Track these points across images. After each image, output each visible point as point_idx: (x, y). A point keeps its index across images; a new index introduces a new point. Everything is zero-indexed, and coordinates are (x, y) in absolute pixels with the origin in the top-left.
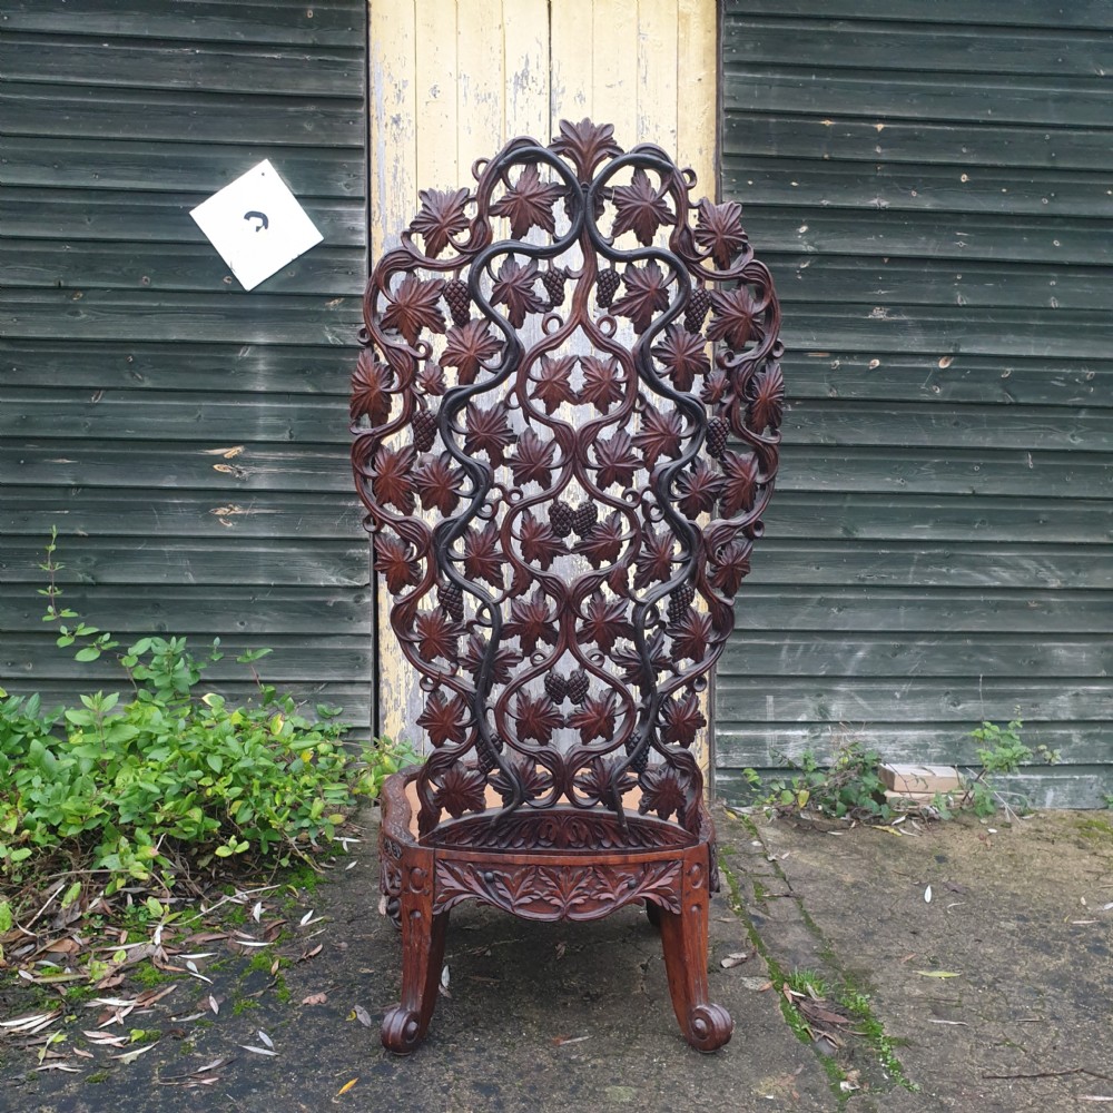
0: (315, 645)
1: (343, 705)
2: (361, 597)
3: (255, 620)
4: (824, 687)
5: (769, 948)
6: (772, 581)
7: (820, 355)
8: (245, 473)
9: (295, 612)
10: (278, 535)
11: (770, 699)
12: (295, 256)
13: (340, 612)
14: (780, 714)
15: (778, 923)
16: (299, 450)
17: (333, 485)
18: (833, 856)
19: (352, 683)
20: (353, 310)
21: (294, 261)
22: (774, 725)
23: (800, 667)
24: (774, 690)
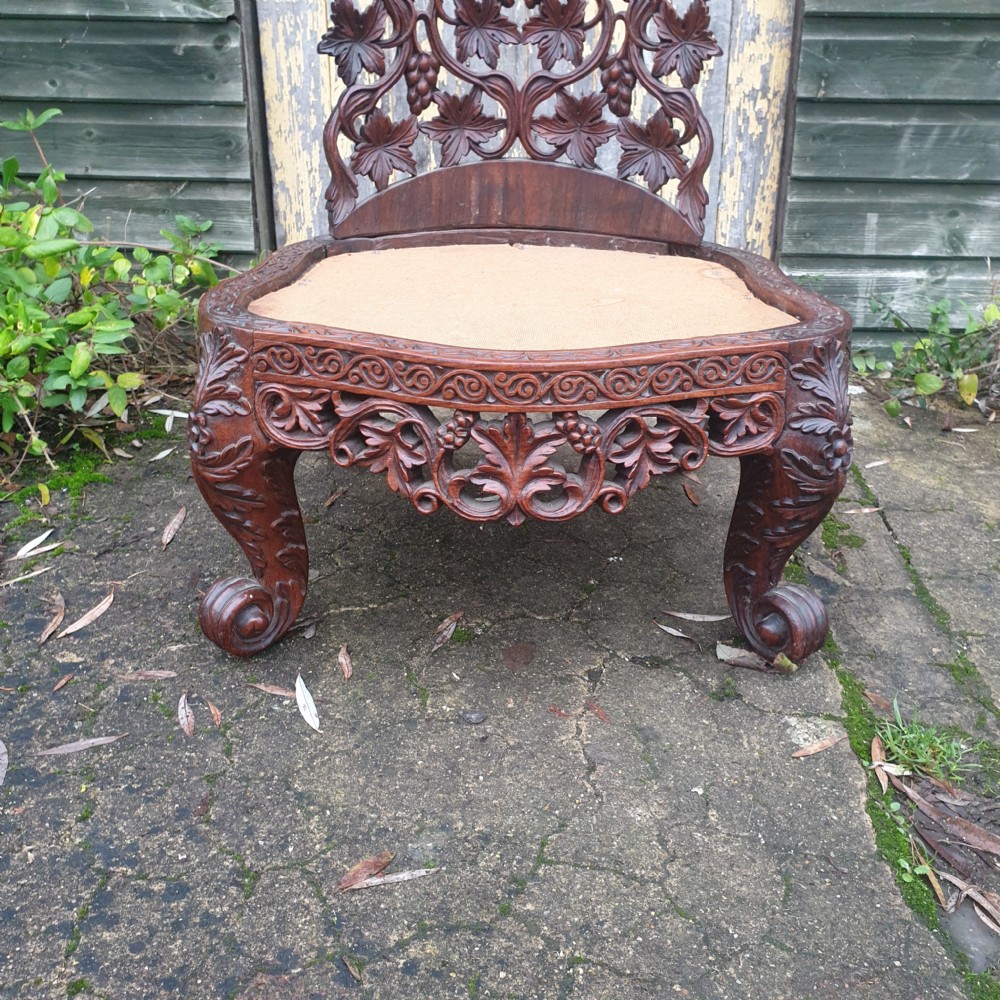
0: (165, 120)
1: (213, 216)
2: (224, 39)
3: (71, 77)
4: (963, 201)
5: (845, 649)
9: (128, 64)
11: (873, 219)
13: (196, 66)
14: (885, 244)
15: (864, 594)
18: (961, 468)
19: (223, 183)
22: (873, 263)
23: (929, 166)
24: (882, 204)
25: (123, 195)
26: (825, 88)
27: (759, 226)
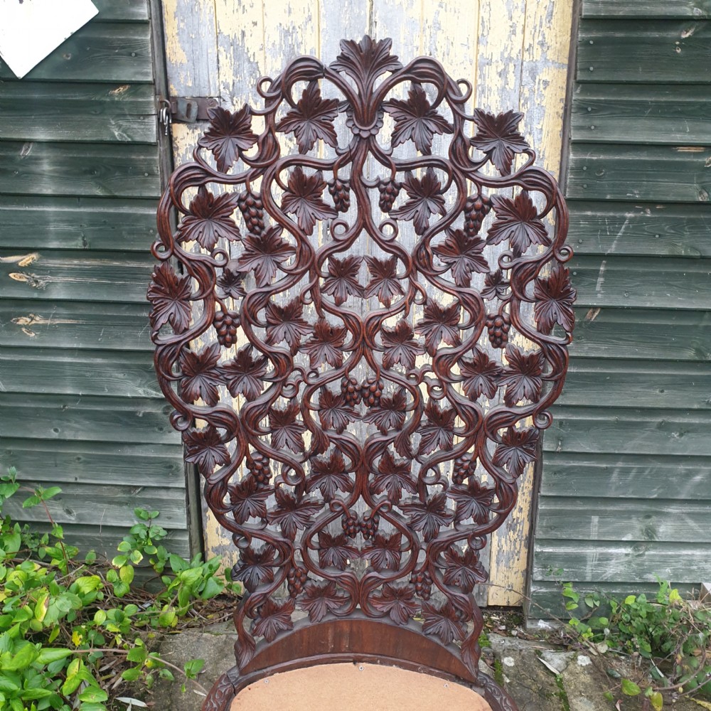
0: (128, 452)
1: (160, 508)
2: (170, 408)
3: (67, 427)
6: (610, 403)
7: (693, 150)
8: (42, 282)
9: (105, 421)
10: (81, 346)
11: (595, 519)
12: (68, 35)
13: (150, 422)
14: (604, 534)
16: (94, 258)
17: (133, 295)
19: (167, 488)
20: (140, 100)
21: (67, 41)
22: (596, 544)
23: (631, 490)
24: (600, 511)
25: (100, 494)
26: (561, 446)
27: (521, 510)
